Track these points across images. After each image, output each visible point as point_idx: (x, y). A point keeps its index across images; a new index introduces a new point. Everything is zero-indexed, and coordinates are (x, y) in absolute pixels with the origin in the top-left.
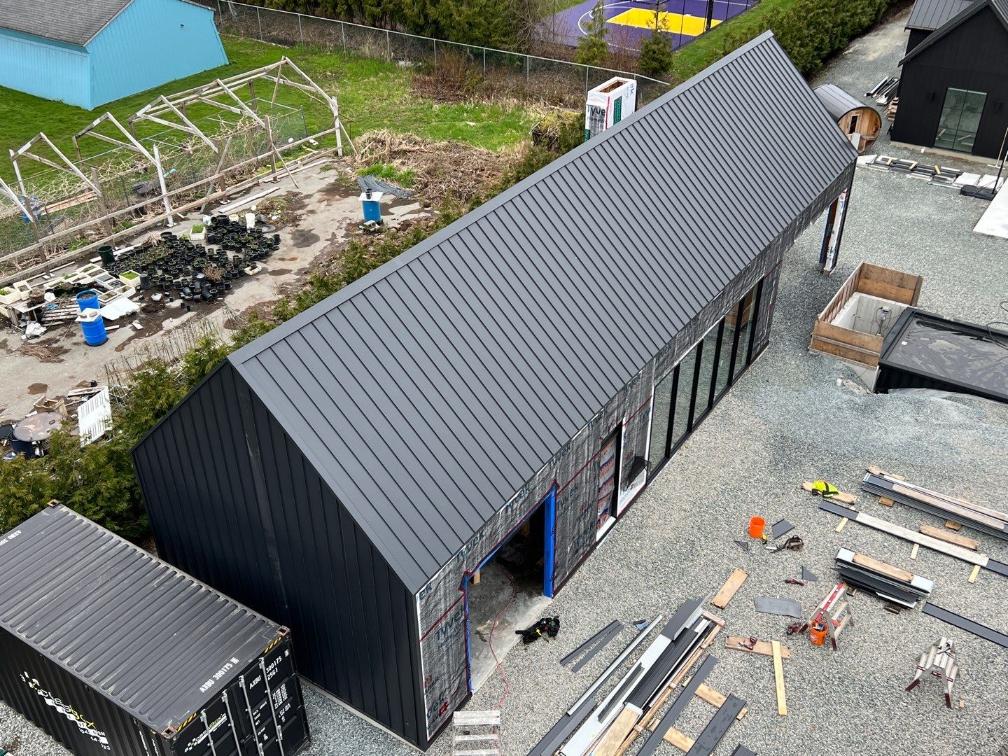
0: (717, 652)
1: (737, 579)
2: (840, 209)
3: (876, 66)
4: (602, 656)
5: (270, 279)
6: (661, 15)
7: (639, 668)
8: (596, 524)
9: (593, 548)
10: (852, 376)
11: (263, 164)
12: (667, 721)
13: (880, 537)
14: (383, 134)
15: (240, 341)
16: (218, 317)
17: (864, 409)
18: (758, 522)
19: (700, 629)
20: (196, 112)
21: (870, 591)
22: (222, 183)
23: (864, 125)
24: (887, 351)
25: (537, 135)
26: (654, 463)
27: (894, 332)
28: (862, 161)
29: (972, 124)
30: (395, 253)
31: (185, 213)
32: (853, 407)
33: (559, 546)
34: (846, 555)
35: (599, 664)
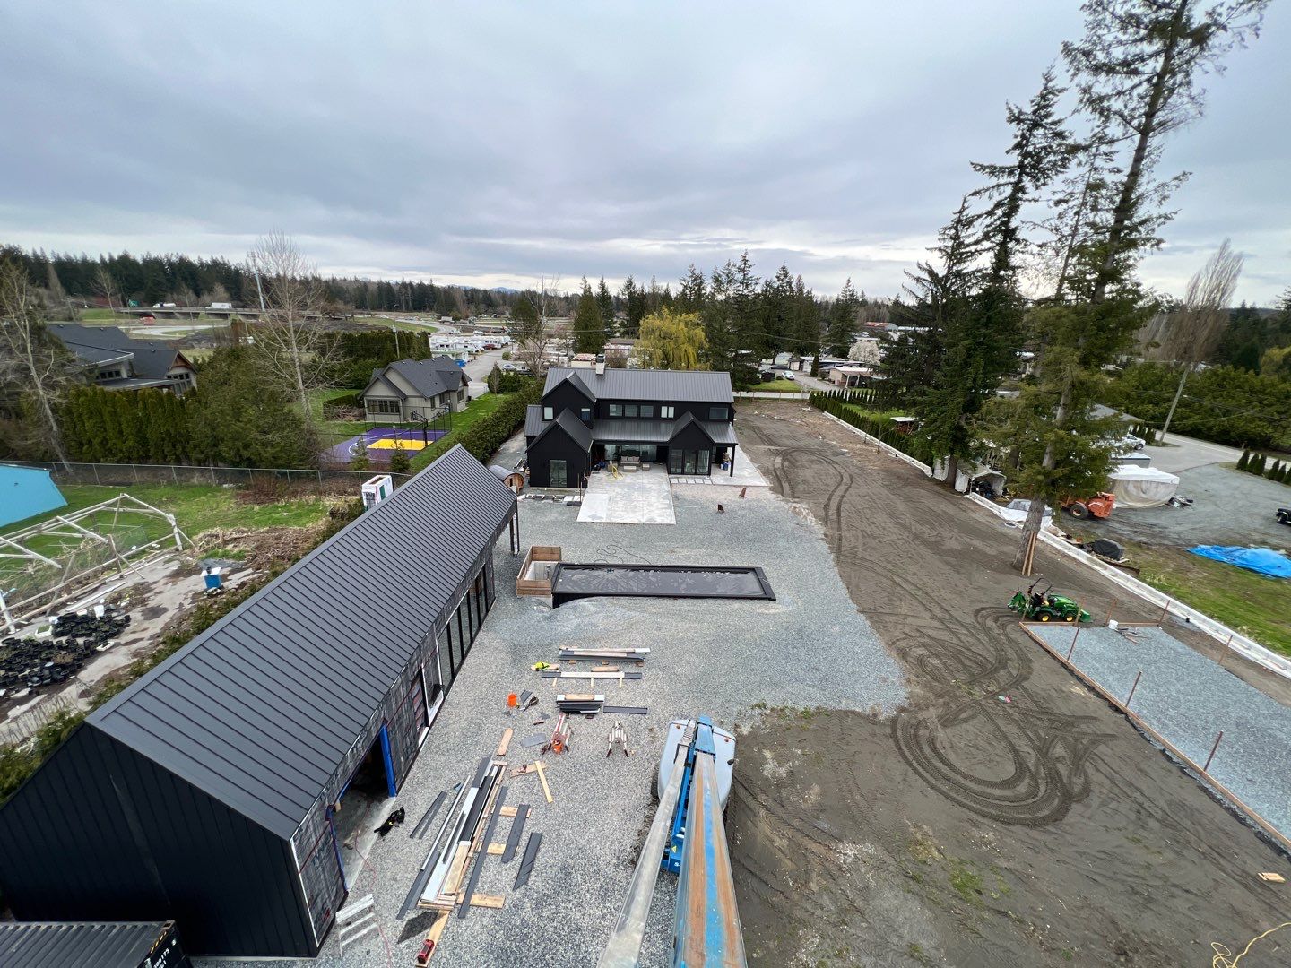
0: (507, 783)
1: (508, 734)
2: (515, 523)
3: (515, 454)
4: (437, 820)
5: (124, 649)
6: (398, 442)
7: (463, 815)
8: (417, 736)
9: (418, 752)
10: (541, 603)
11: (109, 568)
12: (487, 841)
13: (574, 681)
14: (217, 530)
15: (95, 705)
16: (71, 691)
17: (551, 618)
18: (512, 697)
19: (493, 774)
20: (36, 543)
21: (577, 712)
22: (68, 589)
23: (516, 482)
24: (554, 586)
25: (333, 514)
26: (446, 685)
27: (554, 576)
28: (519, 498)
29: (563, 475)
30: (236, 604)
31: (29, 619)
32: (546, 619)
33: (393, 760)
34: (561, 698)
35: (436, 825)
